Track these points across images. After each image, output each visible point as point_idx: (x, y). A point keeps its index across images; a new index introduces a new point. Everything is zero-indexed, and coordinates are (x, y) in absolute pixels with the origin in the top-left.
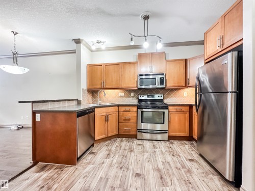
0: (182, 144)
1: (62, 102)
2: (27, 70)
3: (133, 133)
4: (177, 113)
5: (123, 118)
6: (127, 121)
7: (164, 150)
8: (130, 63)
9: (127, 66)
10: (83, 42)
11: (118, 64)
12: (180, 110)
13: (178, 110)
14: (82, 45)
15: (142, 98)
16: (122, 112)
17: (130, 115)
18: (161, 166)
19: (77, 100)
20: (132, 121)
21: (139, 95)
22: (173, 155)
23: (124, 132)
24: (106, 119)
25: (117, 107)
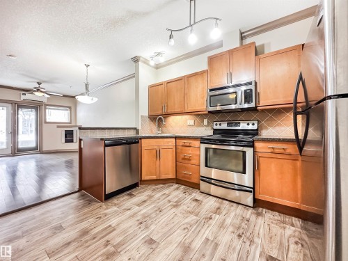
0: (284, 222)
1: (114, 131)
2: (95, 99)
3: (195, 180)
4: (273, 155)
5: (182, 156)
6: (187, 162)
7: (228, 221)
8: (196, 74)
9: (192, 79)
10: (141, 59)
11: (180, 79)
12: (282, 151)
13: (277, 151)
14: (140, 63)
15: (218, 127)
16: (180, 147)
17: (190, 152)
18: (197, 244)
19: (135, 129)
20: (193, 162)
21: (215, 123)
22: (240, 236)
23: (183, 177)
24: (158, 154)
25: (174, 140)
